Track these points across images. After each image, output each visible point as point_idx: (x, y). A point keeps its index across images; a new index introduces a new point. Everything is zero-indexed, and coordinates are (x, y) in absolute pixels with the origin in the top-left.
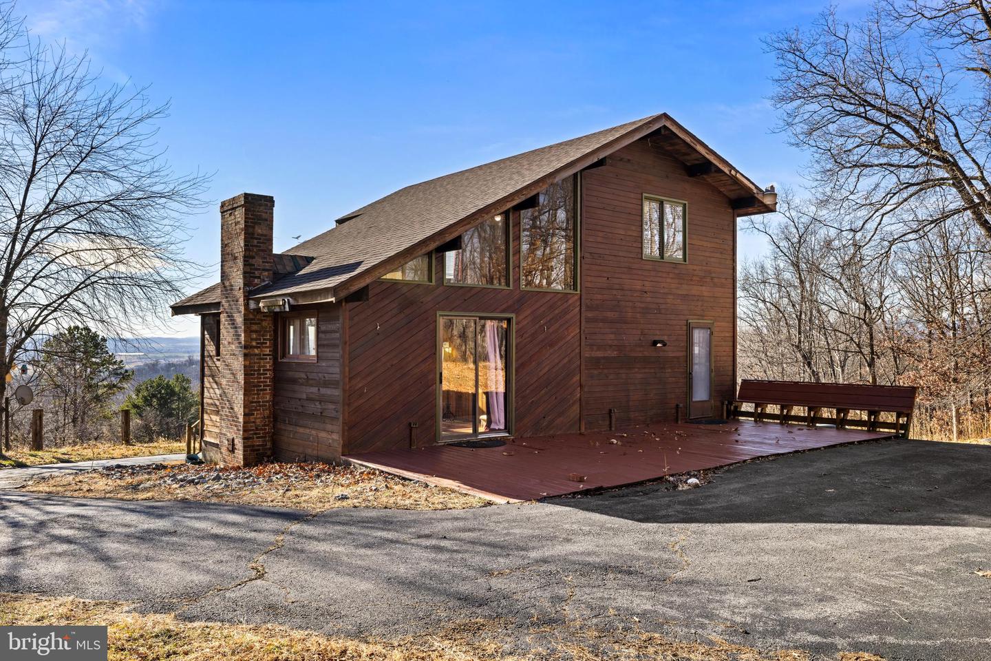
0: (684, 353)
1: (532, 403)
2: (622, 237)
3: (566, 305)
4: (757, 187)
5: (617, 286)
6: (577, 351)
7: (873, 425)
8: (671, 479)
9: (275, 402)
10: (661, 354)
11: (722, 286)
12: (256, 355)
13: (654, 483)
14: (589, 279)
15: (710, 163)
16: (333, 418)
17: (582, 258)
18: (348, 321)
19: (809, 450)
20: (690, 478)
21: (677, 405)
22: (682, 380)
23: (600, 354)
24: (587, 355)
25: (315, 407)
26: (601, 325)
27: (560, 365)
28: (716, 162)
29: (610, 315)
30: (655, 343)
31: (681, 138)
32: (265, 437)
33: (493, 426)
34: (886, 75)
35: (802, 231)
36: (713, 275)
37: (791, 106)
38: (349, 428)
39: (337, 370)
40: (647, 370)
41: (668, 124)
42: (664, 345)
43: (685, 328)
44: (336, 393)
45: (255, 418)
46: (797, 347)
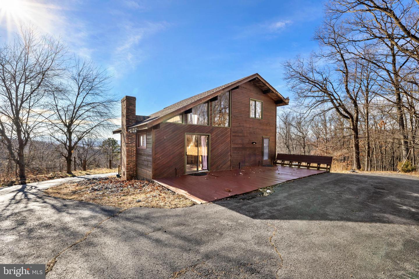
0: (261, 146)
1: (216, 161)
2: (243, 111)
3: (226, 131)
4: (283, 97)
5: (242, 126)
6: (230, 145)
7: (318, 168)
8: (261, 190)
9: (137, 161)
10: (255, 146)
11: (272, 126)
12: (130, 146)
13: (255, 192)
14: (234, 123)
15: (270, 89)
16: (150, 167)
17: (232, 117)
18: (154, 135)
19: (303, 177)
20: (267, 190)
21: (259, 161)
22: (261, 154)
23: (236, 146)
24: (233, 147)
25: (146, 163)
26: (237, 137)
27: (225, 149)
28: (272, 89)
29: (240, 134)
30: (253, 143)
31: (261, 81)
32: (134, 171)
33: (203, 168)
34: (314, 71)
35: (287, 115)
36: (270, 123)
37: (288, 80)
38: (155, 170)
39: (151, 151)
40: (250, 151)
41: (258, 77)
42: (256, 143)
43: (262, 138)
44: (150, 158)
45: (130, 166)
46: (285, 144)
